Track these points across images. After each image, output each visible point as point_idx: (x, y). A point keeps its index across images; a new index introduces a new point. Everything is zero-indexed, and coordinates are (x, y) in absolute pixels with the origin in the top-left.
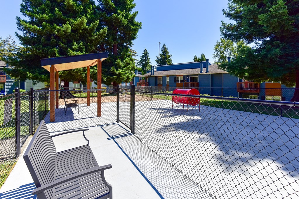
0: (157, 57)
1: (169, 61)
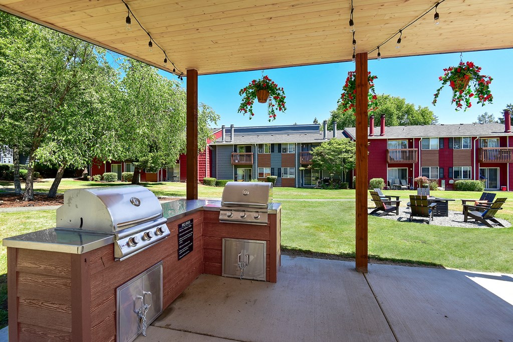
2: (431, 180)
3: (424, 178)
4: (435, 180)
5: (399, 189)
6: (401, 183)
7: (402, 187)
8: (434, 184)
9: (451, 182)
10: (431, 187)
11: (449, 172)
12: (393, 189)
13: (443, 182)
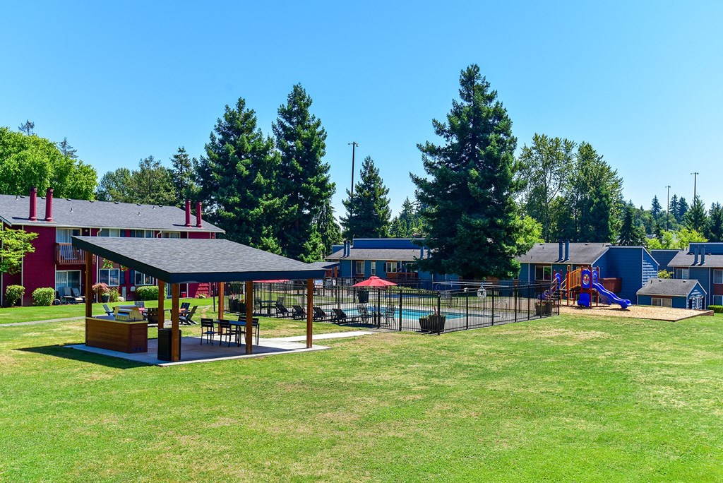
0: (348, 192)
1: (381, 207)
2: (111, 288)
3: (103, 285)
4: (116, 287)
5: (72, 303)
6: (73, 294)
7: (77, 299)
8: (115, 293)
9: (133, 289)
10: (111, 297)
11: (130, 276)
12: (64, 303)
13: (124, 289)
